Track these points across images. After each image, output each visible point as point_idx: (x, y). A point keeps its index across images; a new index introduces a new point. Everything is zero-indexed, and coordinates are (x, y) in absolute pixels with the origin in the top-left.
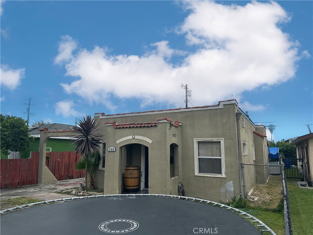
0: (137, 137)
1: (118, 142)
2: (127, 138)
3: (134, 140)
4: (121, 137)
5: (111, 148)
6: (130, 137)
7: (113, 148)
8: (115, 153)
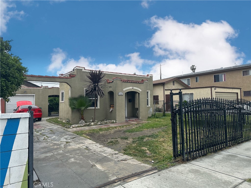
0: (134, 88)
1: (124, 90)
2: (129, 88)
3: (133, 89)
4: (126, 87)
5: (120, 93)
6: (131, 88)
7: (121, 93)
8: (123, 96)
